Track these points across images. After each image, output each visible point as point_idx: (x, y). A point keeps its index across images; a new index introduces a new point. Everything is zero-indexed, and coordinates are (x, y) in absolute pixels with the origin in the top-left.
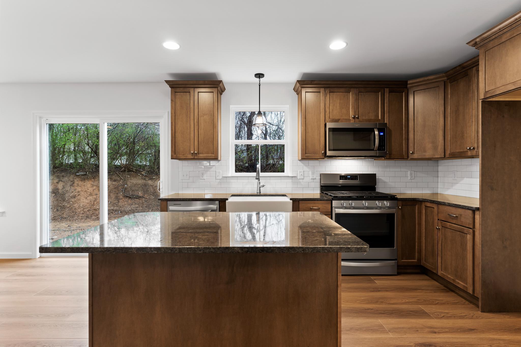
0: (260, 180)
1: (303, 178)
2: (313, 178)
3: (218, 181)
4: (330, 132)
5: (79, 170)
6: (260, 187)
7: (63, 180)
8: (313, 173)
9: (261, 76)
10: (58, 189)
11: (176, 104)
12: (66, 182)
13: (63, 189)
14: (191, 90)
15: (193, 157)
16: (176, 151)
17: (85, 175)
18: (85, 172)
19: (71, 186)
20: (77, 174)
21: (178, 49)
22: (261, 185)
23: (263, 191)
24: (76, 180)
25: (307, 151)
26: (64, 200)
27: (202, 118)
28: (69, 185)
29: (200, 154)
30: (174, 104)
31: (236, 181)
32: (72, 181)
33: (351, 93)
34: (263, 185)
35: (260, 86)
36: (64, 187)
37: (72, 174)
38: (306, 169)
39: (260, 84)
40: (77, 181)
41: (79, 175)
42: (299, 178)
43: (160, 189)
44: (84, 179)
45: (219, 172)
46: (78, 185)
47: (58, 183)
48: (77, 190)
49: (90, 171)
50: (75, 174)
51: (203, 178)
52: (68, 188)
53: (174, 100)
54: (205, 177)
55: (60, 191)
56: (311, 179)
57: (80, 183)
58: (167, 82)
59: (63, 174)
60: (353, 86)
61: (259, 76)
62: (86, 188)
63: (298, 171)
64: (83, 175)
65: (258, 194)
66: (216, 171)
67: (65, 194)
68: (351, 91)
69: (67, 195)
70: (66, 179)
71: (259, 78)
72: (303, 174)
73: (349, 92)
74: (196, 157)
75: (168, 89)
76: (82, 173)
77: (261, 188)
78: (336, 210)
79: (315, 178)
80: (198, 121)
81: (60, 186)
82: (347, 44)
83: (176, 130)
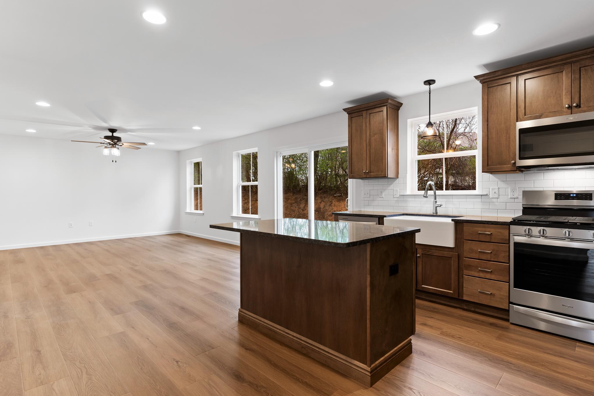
0: (437, 199)
1: (496, 196)
2: (514, 197)
3: (396, 199)
4: (521, 135)
5: (336, 192)
6: (436, 207)
7: (324, 201)
8: (513, 191)
9: (431, 82)
10: (320, 208)
11: (352, 128)
12: (327, 202)
13: (324, 208)
14: (363, 113)
15: (364, 176)
16: (352, 172)
17: (341, 196)
18: (341, 194)
19: (329, 205)
20: (335, 195)
21: (333, 84)
22: (437, 204)
23: (440, 211)
24: (333, 201)
25: (489, 162)
26: (324, 218)
27: (373, 138)
28: (328, 205)
29: (372, 173)
30: (350, 129)
31: (413, 199)
32: (330, 202)
33: (564, 72)
34: (440, 204)
35: (430, 93)
36: (324, 207)
37: (331, 195)
38: (502, 185)
39: (430, 91)
40: (335, 202)
41: (336, 196)
42: (491, 197)
43: (348, 205)
44: (340, 200)
45: (397, 190)
46: (335, 205)
47: (320, 203)
48: (334, 210)
49: (345, 193)
50: (333, 195)
51: (381, 196)
52: (327, 208)
53: (350, 125)
54: (383, 196)
55: (322, 210)
56: (510, 198)
57: (337, 203)
58: (345, 110)
59: (325, 195)
60: (568, 61)
61: (429, 82)
62: (340, 208)
63: (491, 188)
64: (339, 196)
65: (434, 214)
66: (394, 189)
67: (325, 213)
68: (564, 69)
69: (326, 214)
70: (326, 200)
71: (430, 84)
72: (497, 192)
73: (560, 71)
74: (368, 176)
75: (346, 115)
76: (338, 195)
77: (438, 208)
78: (516, 237)
79: (516, 197)
80: (370, 141)
81: (322, 206)
82: (499, 25)
83: (353, 152)
